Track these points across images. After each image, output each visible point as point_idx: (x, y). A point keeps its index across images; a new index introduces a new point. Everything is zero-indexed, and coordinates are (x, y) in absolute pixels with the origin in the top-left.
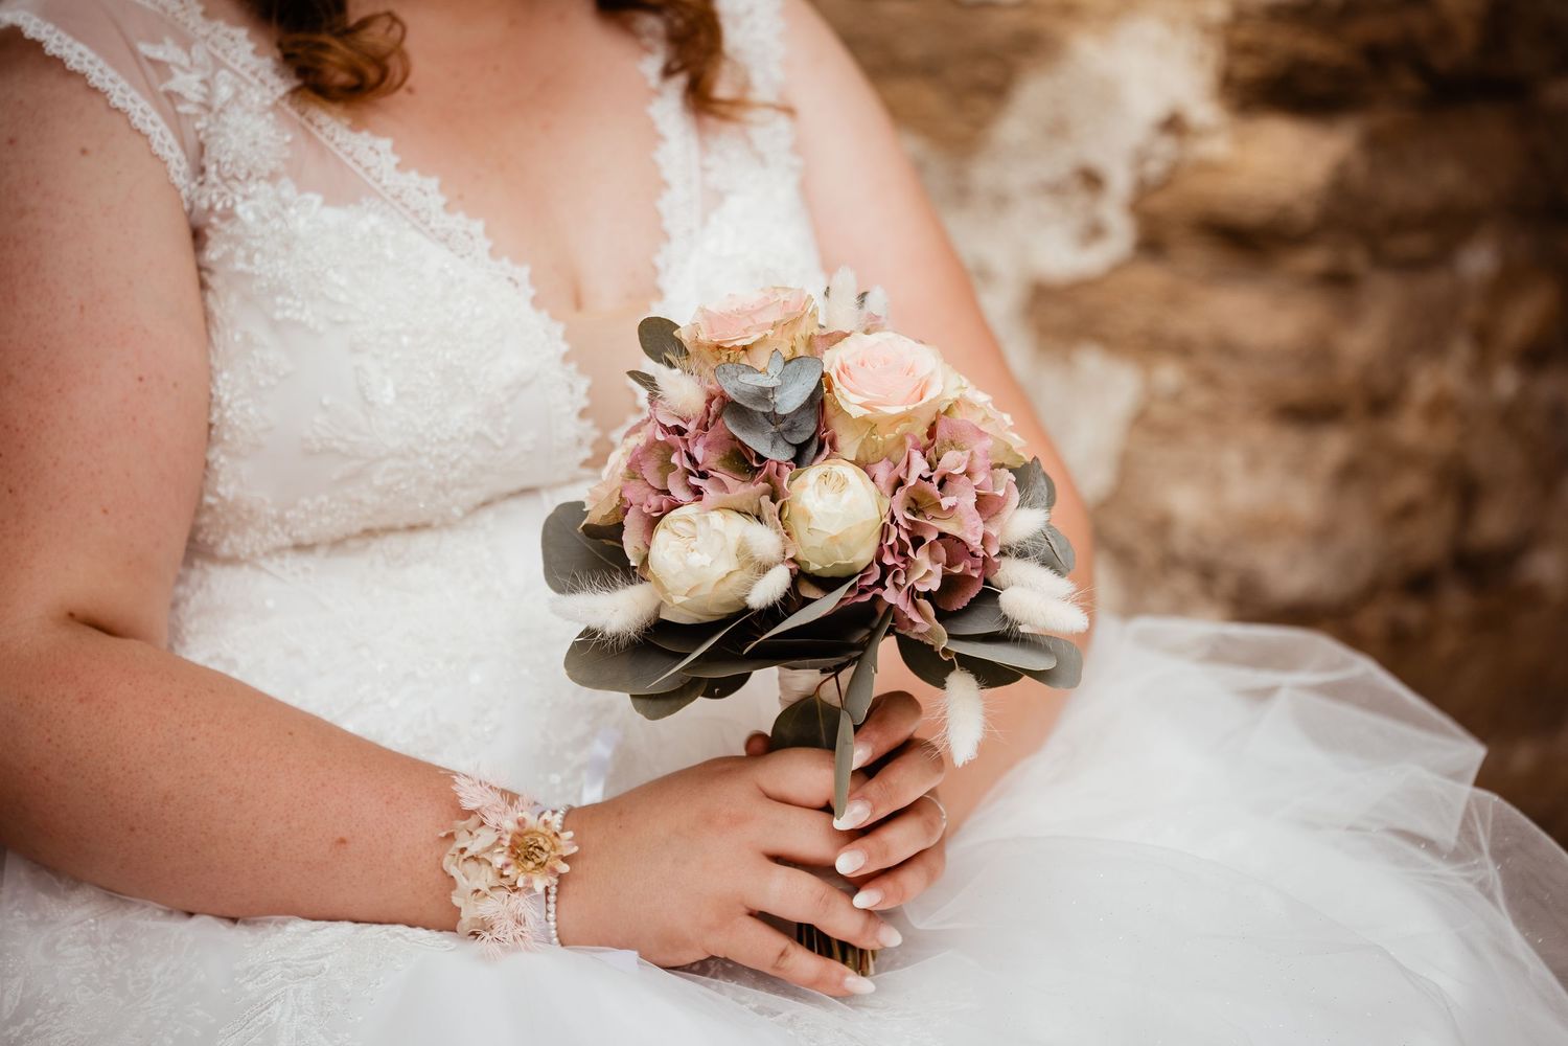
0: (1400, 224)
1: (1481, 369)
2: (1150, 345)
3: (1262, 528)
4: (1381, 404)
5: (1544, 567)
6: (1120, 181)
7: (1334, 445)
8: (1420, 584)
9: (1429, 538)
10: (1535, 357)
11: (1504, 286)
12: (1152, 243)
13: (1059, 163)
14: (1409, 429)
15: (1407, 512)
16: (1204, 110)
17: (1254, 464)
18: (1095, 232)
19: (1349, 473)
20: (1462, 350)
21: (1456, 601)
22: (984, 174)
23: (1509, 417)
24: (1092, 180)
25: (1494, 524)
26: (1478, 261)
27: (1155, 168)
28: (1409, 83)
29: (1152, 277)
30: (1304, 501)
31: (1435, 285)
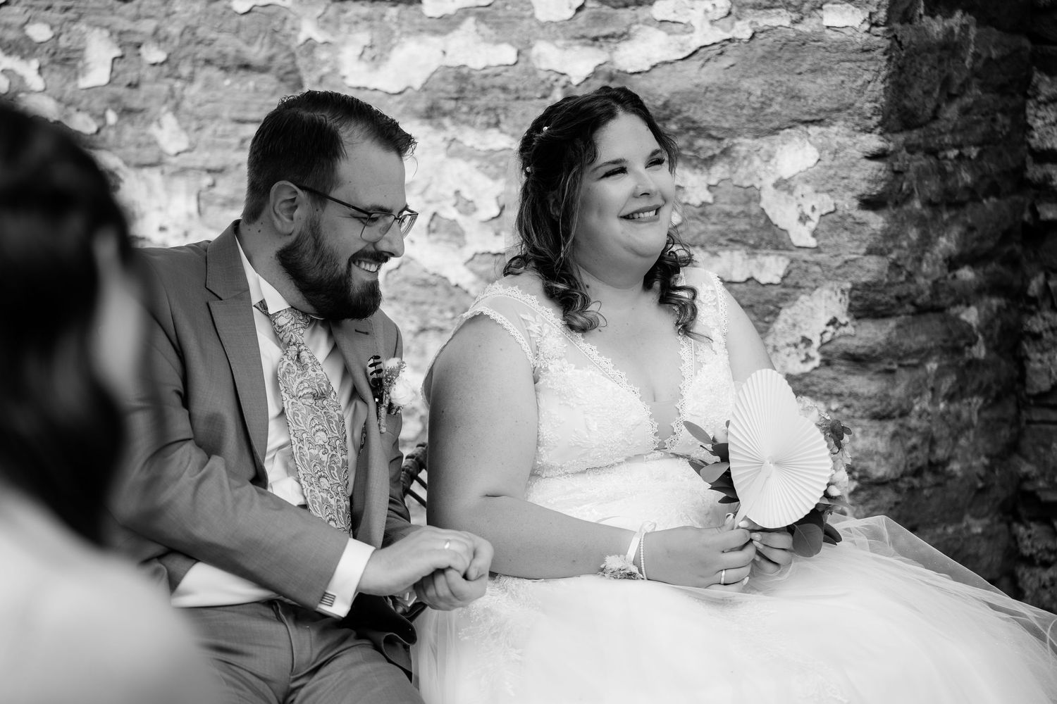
0: (907, 355)
1: (934, 402)
2: (828, 395)
3: (868, 455)
4: (904, 414)
5: (955, 467)
6: (816, 343)
7: (891, 427)
8: (918, 473)
9: (921, 457)
10: (950, 398)
11: (940, 374)
12: (827, 363)
13: (796, 338)
14: (913, 422)
15: (914, 448)
16: (843, 319)
17: (864, 433)
18: (808, 358)
19: (895, 435)
20: (928, 395)
21: (929, 478)
22: (770, 340)
23: (942, 416)
24: (807, 341)
25: (941, 453)
26: (932, 366)
27: (827, 337)
28: (910, 309)
29: (828, 373)
30: (882, 445)
31: (920, 373)
